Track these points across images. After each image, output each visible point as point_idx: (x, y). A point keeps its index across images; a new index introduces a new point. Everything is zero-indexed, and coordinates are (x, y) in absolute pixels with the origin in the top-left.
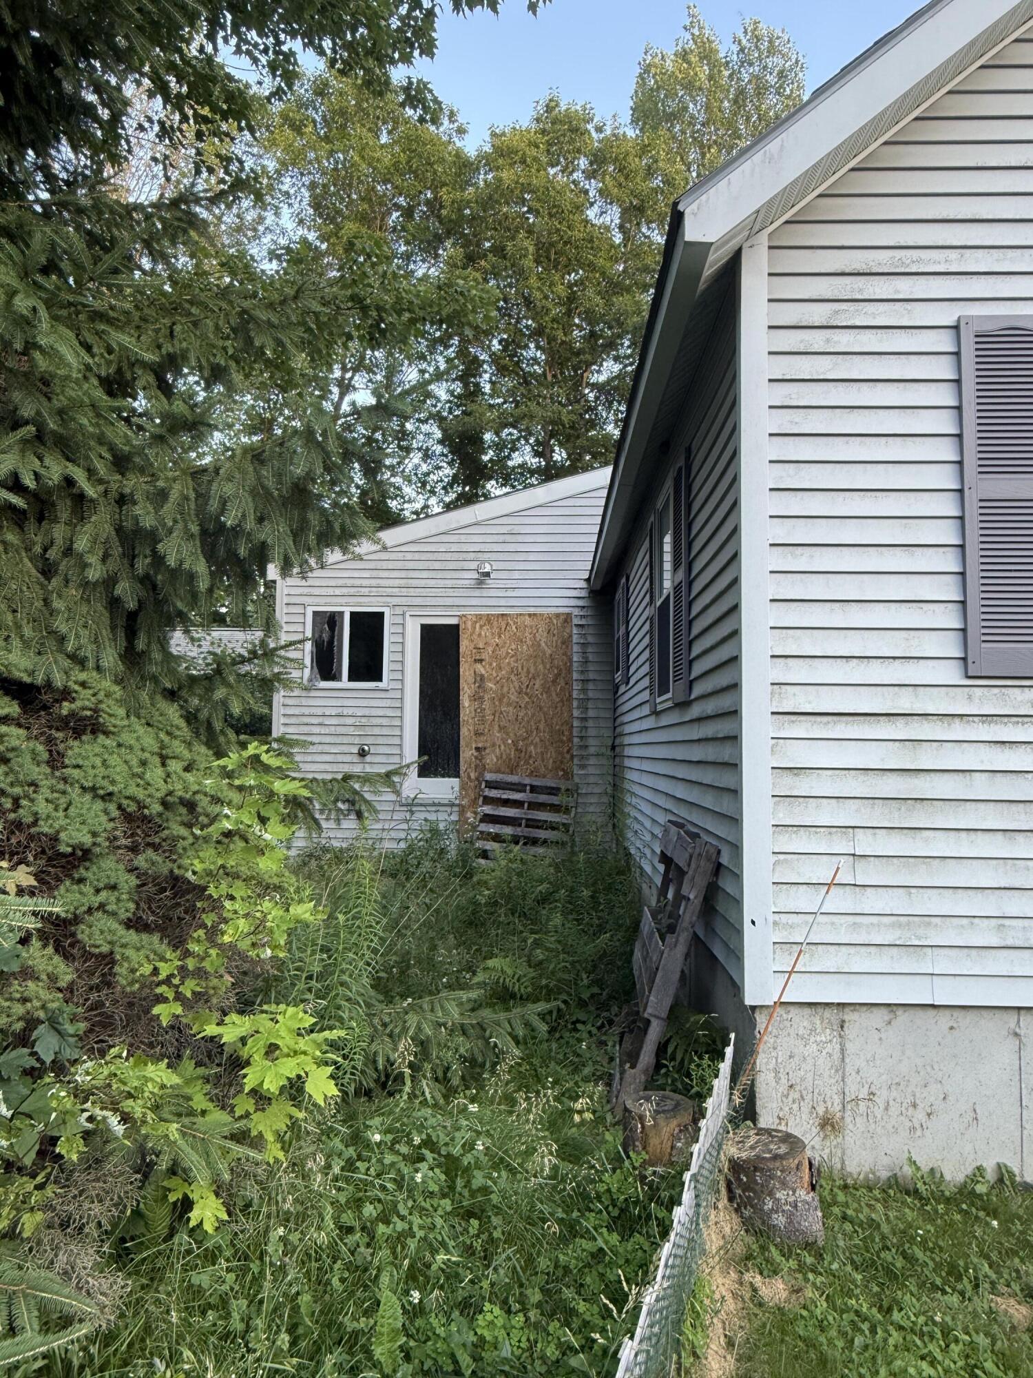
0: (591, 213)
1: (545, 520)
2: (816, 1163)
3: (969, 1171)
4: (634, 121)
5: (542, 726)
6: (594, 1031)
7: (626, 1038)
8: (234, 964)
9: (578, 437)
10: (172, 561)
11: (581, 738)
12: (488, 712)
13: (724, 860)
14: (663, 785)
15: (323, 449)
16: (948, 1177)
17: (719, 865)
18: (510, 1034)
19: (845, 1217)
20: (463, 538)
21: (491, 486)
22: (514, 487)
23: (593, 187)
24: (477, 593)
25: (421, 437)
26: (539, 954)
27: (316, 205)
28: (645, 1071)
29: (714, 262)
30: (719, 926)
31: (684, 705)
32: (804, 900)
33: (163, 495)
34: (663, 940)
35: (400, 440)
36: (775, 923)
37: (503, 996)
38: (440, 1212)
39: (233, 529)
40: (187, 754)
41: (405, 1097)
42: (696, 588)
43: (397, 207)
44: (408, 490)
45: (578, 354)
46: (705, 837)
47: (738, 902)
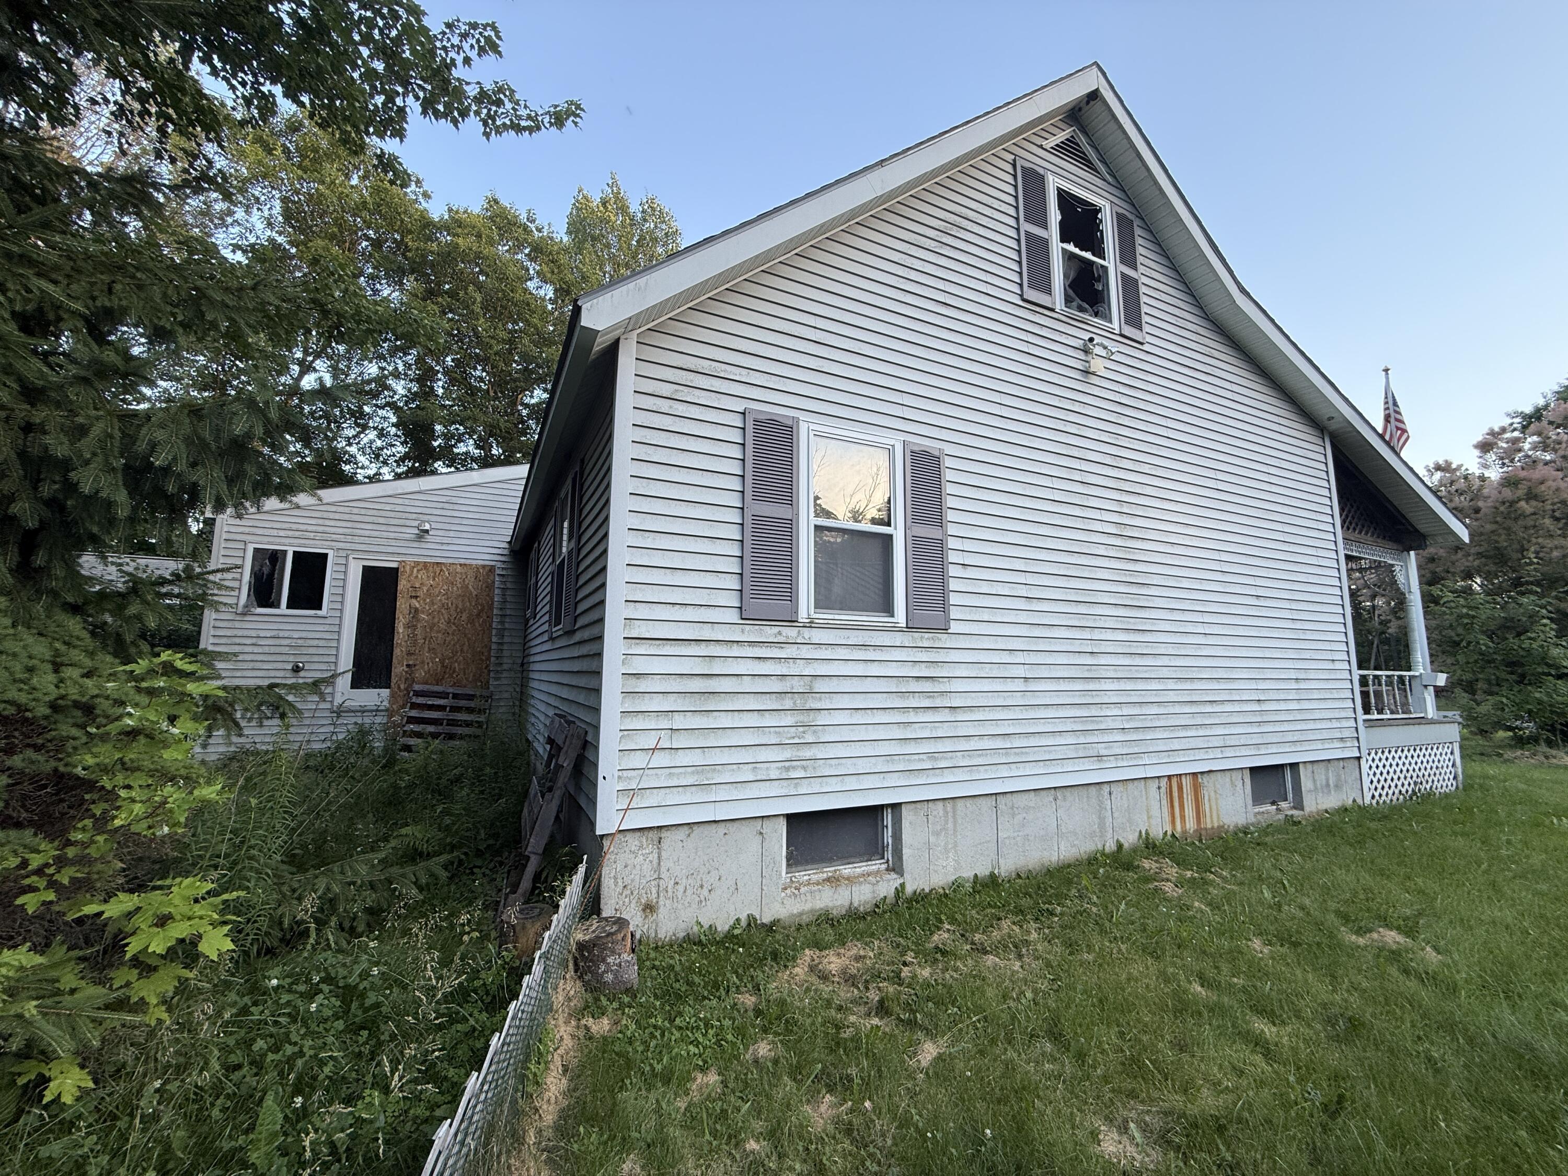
0: (531, 285)
1: (479, 496)
2: (638, 936)
3: (732, 923)
4: (569, 232)
5: (465, 648)
6: (487, 872)
7: (512, 873)
8: (125, 850)
9: (511, 439)
10: (86, 489)
11: (497, 658)
12: (419, 637)
13: (589, 738)
14: (554, 689)
15: (265, 416)
16: (719, 929)
17: (586, 741)
18: (415, 883)
19: (654, 967)
20: (407, 502)
21: (438, 465)
22: (457, 468)
23: (533, 268)
24: (415, 545)
25: (378, 419)
26: (447, 820)
27: (287, 215)
28: (524, 894)
29: (600, 344)
30: (584, 785)
31: (570, 633)
32: (639, 760)
33: (82, 431)
34: (543, 797)
35: (357, 418)
36: (619, 777)
37: (413, 855)
38: (333, 1032)
39: (162, 468)
40: (88, 663)
41: (309, 947)
42: (584, 552)
43: (368, 238)
44: (362, 459)
45: (515, 380)
46: (578, 723)
47: (595, 765)
